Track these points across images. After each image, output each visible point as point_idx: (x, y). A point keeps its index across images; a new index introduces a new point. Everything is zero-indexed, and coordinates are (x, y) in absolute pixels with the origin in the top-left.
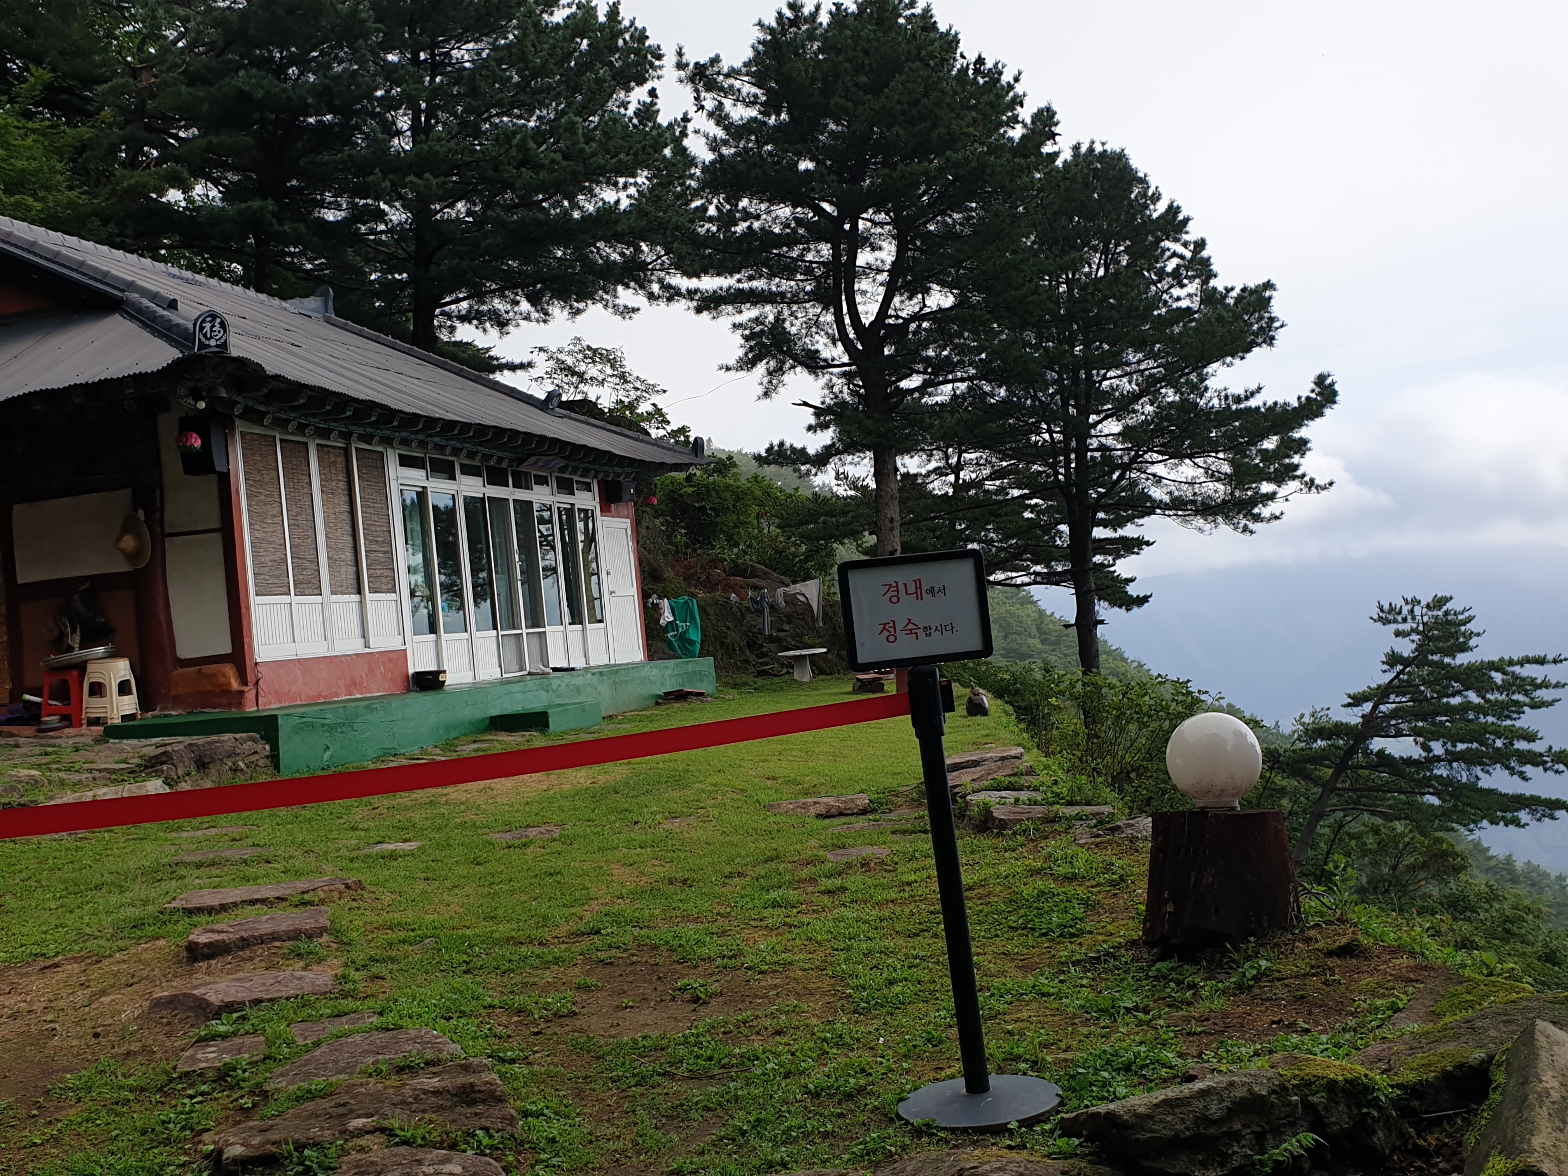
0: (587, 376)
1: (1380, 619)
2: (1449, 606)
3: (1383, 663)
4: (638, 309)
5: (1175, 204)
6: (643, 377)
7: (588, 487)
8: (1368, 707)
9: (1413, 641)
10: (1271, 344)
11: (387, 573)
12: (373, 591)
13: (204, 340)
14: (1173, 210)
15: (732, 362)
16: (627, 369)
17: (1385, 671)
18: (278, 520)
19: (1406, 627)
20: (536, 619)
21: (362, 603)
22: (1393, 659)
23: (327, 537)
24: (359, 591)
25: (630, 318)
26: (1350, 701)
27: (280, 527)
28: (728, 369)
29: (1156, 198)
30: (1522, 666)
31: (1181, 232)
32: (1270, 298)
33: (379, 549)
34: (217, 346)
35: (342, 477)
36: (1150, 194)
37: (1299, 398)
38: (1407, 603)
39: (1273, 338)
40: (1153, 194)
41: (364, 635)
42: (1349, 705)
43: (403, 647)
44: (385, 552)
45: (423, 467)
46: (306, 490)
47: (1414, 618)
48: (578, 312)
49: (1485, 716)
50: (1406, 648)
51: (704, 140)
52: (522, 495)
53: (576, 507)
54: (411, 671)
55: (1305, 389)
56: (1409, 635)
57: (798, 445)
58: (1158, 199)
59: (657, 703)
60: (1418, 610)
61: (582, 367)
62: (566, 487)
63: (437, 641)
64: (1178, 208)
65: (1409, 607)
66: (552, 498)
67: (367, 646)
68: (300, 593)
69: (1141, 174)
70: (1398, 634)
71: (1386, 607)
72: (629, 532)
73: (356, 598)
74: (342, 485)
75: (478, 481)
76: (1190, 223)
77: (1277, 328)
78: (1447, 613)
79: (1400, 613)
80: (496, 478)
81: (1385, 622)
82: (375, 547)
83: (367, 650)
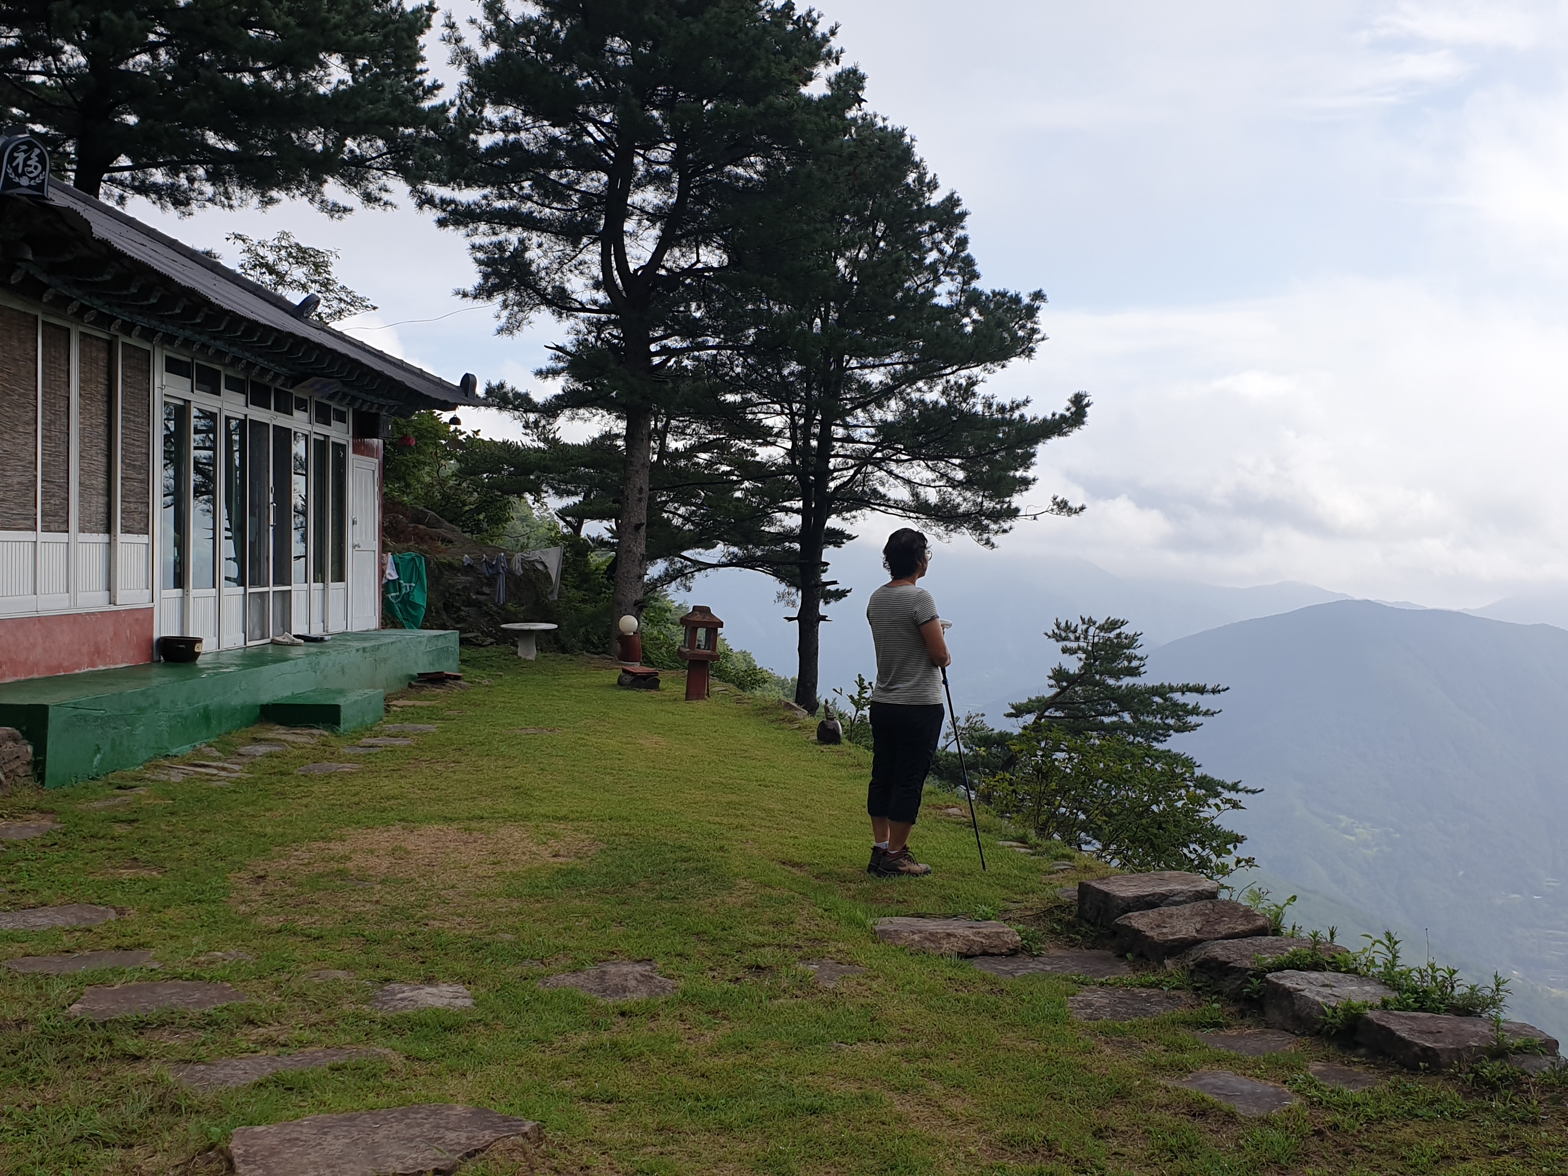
0: (288, 279)
1: (1055, 635)
2: (1123, 629)
3: (1050, 678)
4: (351, 210)
5: (955, 196)
6: (350, 289)
7: (341, 418)
8: (1030, 719)
9: (1080, 659)
10: (1029, 356)
11: (141, 508)
12: (126, 530)
13: (13, 176)
14: (952, 201)
15: (470, 289)
16: (333, 277)
17: (1051, 686)
18: (31, 429)
19: (1074, 645)
20: (283, 576)
21: (110, 546)
22: (1059, 675)
23: (81, 457)
24: (109, 529)
25: (340, 218)
26: (1013, 711)
27: (32, 439)
28: (465, 295)
29: (933, 186)
30: (1183, 693)
31: (957, 226)
32: (1038, 308)
33: (136, 476)
34: (29, 187)
35: (102, 379)
36: (927, 180)
37: (1054, 415)
38: (1084, 623)
39: (1032, 350)
40: (931, 182)
41: (110, 587)
42: (1010, 715)
43: (151, 605)
44: (141, 481)
45: (188, 376)
46: (63, 392)
47: (1086, 638)
48: (271, 201)
49: (1135, 736)
50: (1073, 665)
51: (480, 32)
52: (283, 421)
53: (331, 439)
54: (156, 636)
55: (1061, 406)
56: (1075, 652)
57: (521, 390)
58: (936, 188)
59: (410, 686)
60: (1092, 630)
61: (283, 267)
62: (323, 416)
63: (182, 598)
64: (958, 200)
65: (1085, 627)
66: (309, 427)
67: (112, 602)
68: (46, 529)
69: (917, 159)
70: (1065, 650)
71: (1063, 625)
72: (377, 475)
73: (103, 538)
74: (102, 389)
75: (241, 398)
76: (967, 218)
77: (1038, 341)
78: (1119, 636)
79: (1075, 631)
80: (259, 399)
81: (1058, 638)
82: (131, 473)
83: (113, 608)
